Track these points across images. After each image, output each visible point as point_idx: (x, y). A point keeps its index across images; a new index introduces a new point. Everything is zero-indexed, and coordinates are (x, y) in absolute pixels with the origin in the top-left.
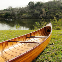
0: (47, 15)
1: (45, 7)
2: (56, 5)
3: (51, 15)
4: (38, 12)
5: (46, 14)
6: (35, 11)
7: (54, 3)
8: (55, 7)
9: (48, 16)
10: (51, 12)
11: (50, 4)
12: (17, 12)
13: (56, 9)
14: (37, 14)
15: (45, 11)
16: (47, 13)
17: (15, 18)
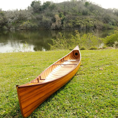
0: (62, 23)
1: (59, 12)
2: (76, 8)
3: (69, 24)
4: (49, 19)
5: (60, 23)
6: (44, 16)
7: (73, 4)
8: (75, 11)
9: (64, 25)
10: (69, 19)
11: (66, 7)
12: (13, 18)
13: (76, 15)
14: (47, 22)
15: (60, 17)
16: (62, 21)
17: (10, 28)
